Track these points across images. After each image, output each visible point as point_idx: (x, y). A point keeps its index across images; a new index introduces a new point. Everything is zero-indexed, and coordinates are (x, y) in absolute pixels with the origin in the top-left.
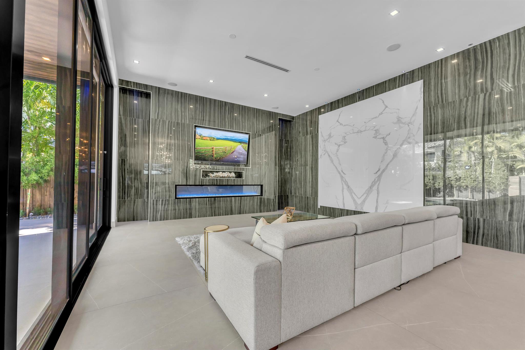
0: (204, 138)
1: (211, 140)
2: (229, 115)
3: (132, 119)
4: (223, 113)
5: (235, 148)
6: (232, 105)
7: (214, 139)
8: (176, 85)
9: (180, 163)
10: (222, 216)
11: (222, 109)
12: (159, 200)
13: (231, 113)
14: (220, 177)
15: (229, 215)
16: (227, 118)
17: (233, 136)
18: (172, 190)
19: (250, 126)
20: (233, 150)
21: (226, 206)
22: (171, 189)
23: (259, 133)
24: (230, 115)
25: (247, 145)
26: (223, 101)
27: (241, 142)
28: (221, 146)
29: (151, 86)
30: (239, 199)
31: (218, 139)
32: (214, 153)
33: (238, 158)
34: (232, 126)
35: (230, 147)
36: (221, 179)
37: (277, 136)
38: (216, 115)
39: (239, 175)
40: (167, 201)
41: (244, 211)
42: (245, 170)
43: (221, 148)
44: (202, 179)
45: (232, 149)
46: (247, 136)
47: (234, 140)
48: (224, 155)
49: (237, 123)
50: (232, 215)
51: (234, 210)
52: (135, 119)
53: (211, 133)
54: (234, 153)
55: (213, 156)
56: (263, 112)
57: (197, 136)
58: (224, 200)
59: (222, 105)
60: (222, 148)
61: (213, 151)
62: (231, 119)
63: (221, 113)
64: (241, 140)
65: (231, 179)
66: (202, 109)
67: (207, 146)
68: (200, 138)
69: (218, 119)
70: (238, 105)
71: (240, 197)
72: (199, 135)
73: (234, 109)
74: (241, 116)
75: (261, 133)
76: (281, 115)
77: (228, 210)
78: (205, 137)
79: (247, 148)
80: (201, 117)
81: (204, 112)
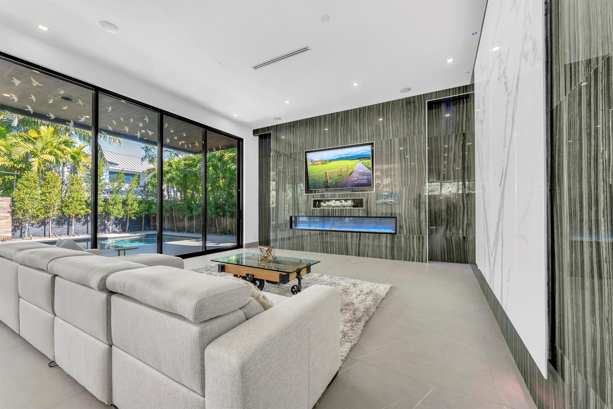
0: (315, 163)
1: (322, 164)
2: (342, 128)
4: (335, 128)
5: (353, 167)
7: (326, 162)
8: (280, 119)
10: (335, 255)
11: (334, 123)
12: (278, 229)
14: (333, 207)
15: (343, 254)
16: (339, 131)
17: (347, 153)
19: (373, 132)
20: (351, 171)
21: (339, 242)
23: (387, 138)
24: (344, 127)
25: (370, 161)
26: (334, 113)
27: (361, 158)
28: (335, 169)
30: (357, 236)
31: (330, 161)
32: (328, 178)
33: (359, 180)
34: (346, 141)
35: (347, 168)
36: (333, 209)
39: (358, 203)
41: (364, 253)
42: (367, 195)
43: (335, 172)
44: (313, 209)
45: (349, 170)
46: (369, 148)
47: (350, 157)
48: (340, 179)
49: (352, 135)
50: (348, 255)
51: (351, 249)
53: (322, 156)
54: (353, 174)
55: (327, 182)
57: (309, 163)
58: (337, 235)
59: (333, 117)
60: (336, 170)
61: (326, 176)
62: (345, 132)
63: (333, 128)
64: (359, 155)
65: (346, 209)
66: (312, 131)
67: (320, 172)
68: (312, 164)
69: (329, 137)
71: (358, 234)
72: (310, 160)
73: (348, 117)
74: (358, 123)
77: (343, 248)
78: (316, 161)
79: (371, 164)
80: (311, 140)
81: (314, 134)
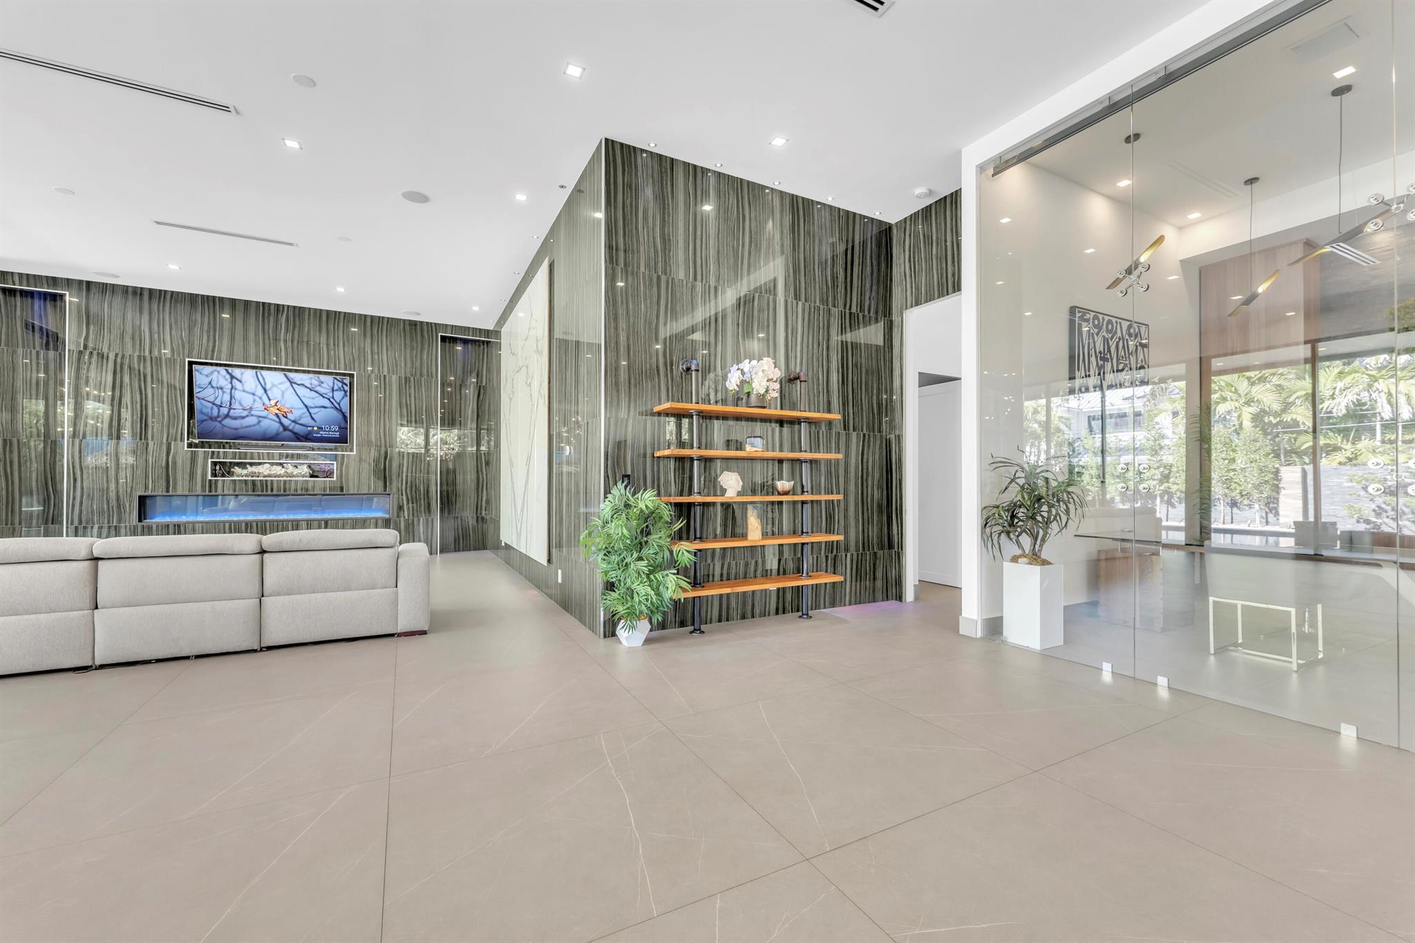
2: (289, 336)
3: (31, 352)
4: (271, 331)
6: (298, 312)
9: (147, 444)
11: (269, 322)
12: (92, 527)
13: (294, 330)
14: (264, 477)
16: (282, 341)
18: (128, 506)
22: (124, 503)
24: (293, 334)
26: (270, 304)
29: (68, 279)
34: (297, 360)
36: (266, 481)
37: (437, 377)
38: (251, 335)
40: (113, 528)
42: (339, 458)
44: (210, 481)
52: (38, 352)
56: (391, 322)
59: (268, 311)
62: (296, 343)
63: (266, 330)
65: (296, 481)
66: (209, 323)
69: (257, 344)
70: (316, 310)
73: (303, 320)
75: (386, 373)
76: (449, 328)
80: (208, 341)
